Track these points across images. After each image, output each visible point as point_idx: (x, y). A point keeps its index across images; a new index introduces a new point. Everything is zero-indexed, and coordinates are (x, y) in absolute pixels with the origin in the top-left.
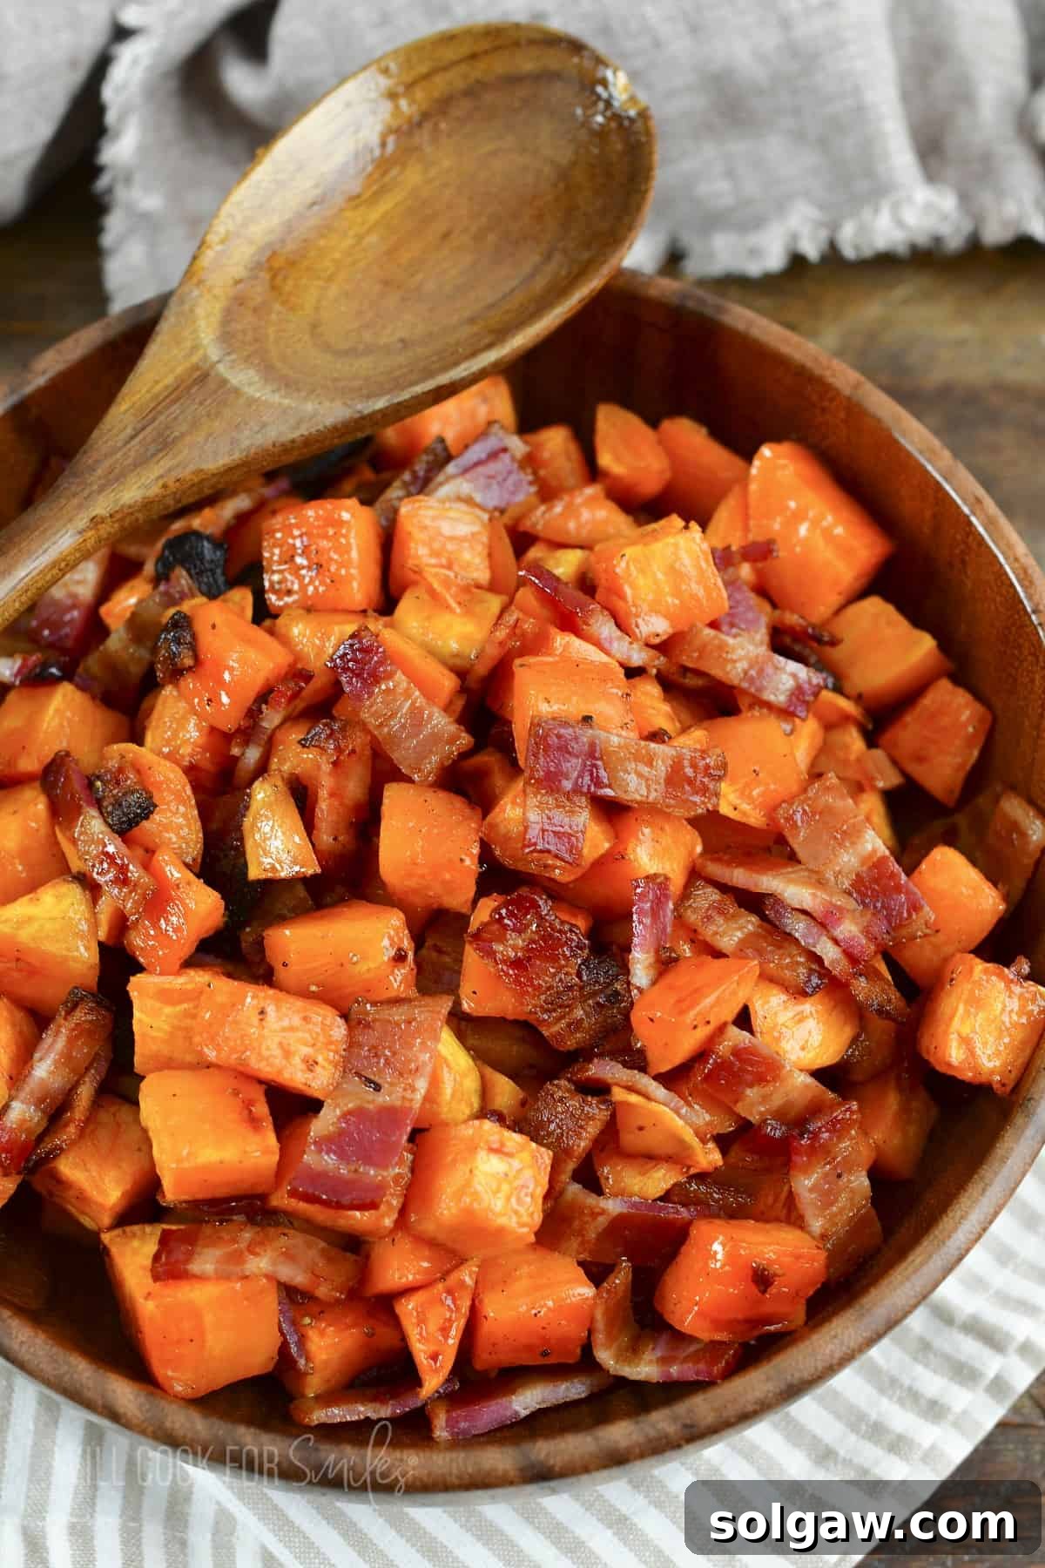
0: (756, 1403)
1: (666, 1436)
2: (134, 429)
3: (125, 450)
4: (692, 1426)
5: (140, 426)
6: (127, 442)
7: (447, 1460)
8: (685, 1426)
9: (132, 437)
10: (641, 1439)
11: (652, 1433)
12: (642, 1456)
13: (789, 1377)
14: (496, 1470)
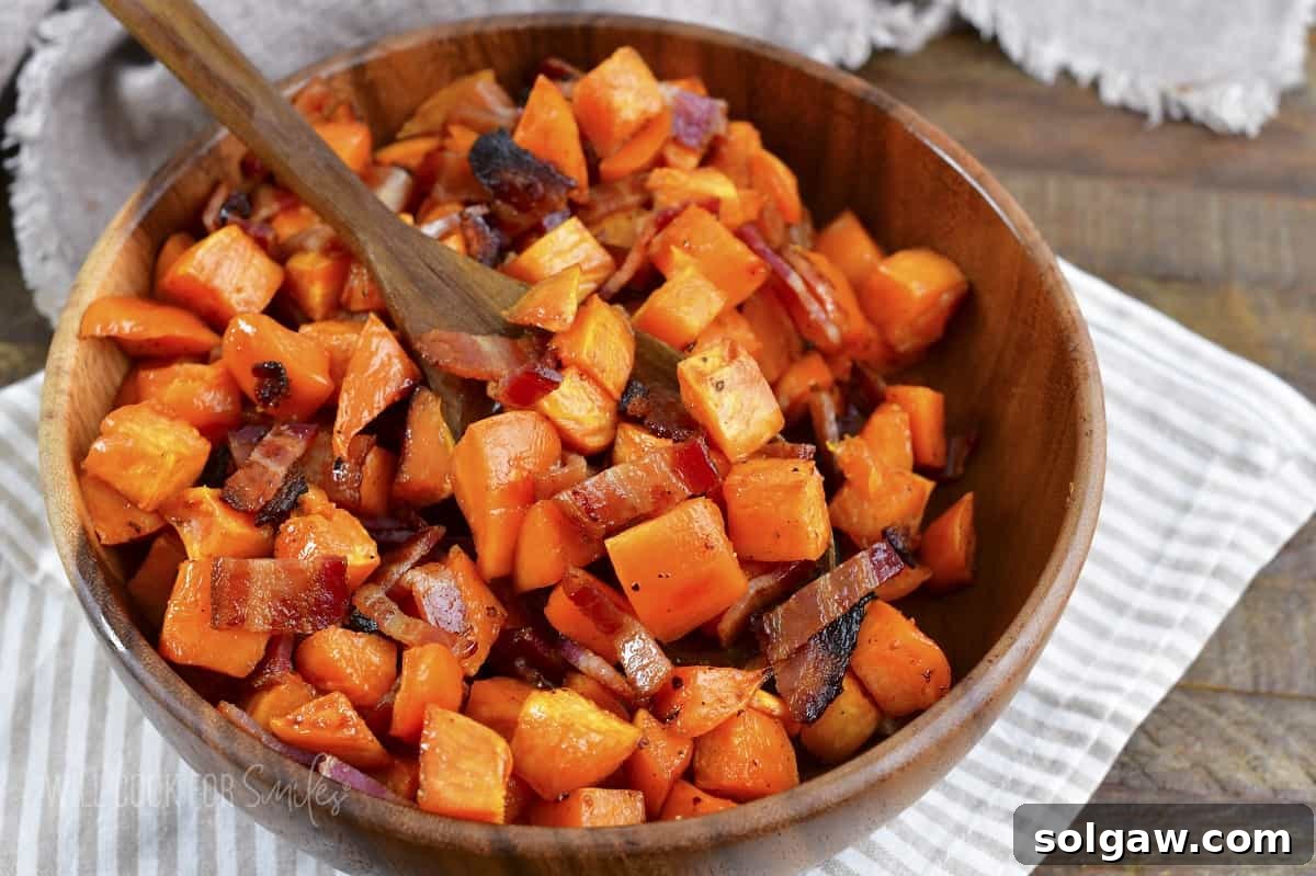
2: (442, 272)
3: (422, 265)
5: (444, 276)
6: (429, 267)
9: (433, 270)
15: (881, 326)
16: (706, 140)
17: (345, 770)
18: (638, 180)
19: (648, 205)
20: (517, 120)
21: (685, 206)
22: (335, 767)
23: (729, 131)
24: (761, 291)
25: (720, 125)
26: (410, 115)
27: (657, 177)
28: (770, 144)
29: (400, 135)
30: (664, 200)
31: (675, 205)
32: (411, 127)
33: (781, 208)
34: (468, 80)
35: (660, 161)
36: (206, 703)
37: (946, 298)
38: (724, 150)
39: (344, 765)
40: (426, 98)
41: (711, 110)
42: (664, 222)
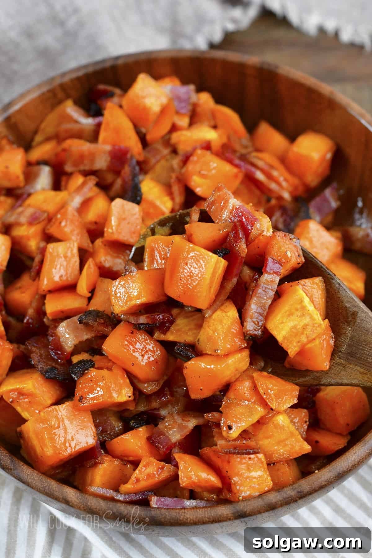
0: (326, 481)
1: (291, 496)
4: (301, 492)
7: (203, 511)
8: (298, 492)
10: (281, 499)
11: (285, 496)
12: (281, 506)
13: (338, 470)
14: (223, 514)
15: (300, 176)
16: (190, 108)
17: (162, 500)
18: (167, 142)
19: (175, 151)
20: (99, 125)
21: (194, 149)
22: (157, 501)
23: (199, 99)
24: (242, 182)
25: (194, 97)
26: (36, 132)
27: (175, 137)
28: (219, 100)
29: (34, 143)
30: (182, 148)
31: (189, 149)
32: (38, 138)
33: (236, 132)
34: (61, 107)
35: (174, 128)
36: (66, 486)
37: (329, 156)
38: (199, 110)
39: (161, 498)
40: (42, 122)
41: (188, 93)
42: (186, 160)
